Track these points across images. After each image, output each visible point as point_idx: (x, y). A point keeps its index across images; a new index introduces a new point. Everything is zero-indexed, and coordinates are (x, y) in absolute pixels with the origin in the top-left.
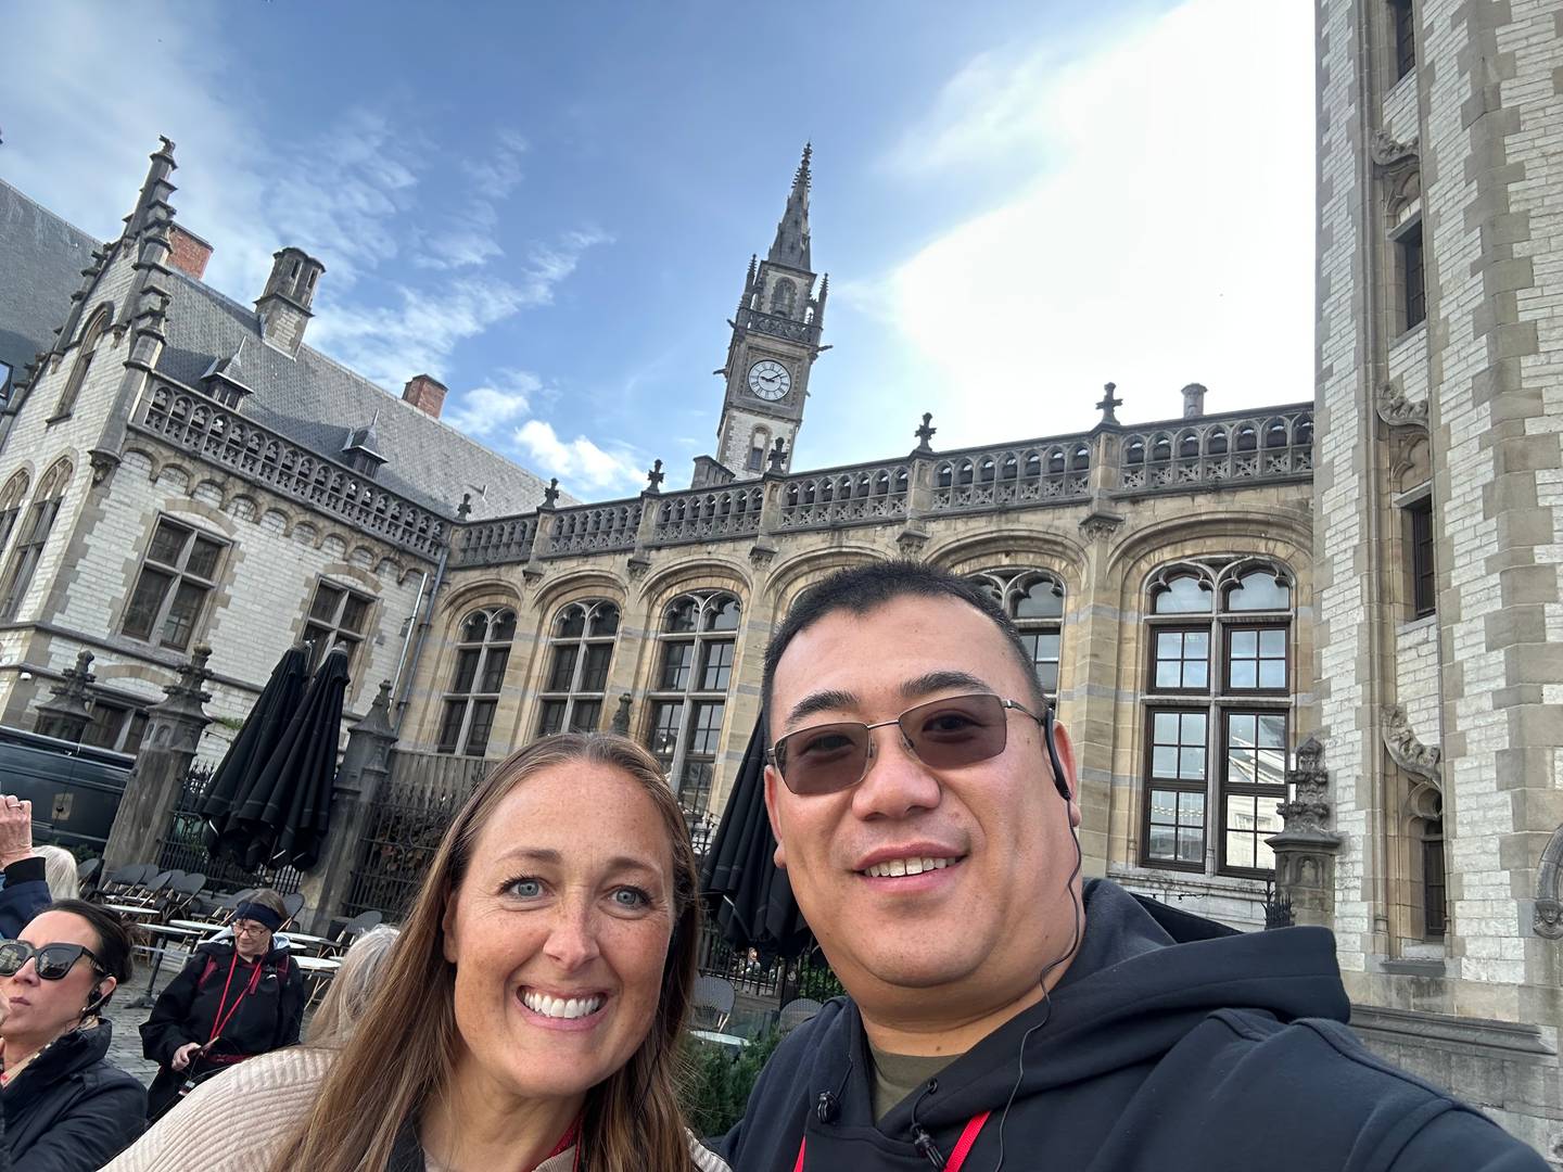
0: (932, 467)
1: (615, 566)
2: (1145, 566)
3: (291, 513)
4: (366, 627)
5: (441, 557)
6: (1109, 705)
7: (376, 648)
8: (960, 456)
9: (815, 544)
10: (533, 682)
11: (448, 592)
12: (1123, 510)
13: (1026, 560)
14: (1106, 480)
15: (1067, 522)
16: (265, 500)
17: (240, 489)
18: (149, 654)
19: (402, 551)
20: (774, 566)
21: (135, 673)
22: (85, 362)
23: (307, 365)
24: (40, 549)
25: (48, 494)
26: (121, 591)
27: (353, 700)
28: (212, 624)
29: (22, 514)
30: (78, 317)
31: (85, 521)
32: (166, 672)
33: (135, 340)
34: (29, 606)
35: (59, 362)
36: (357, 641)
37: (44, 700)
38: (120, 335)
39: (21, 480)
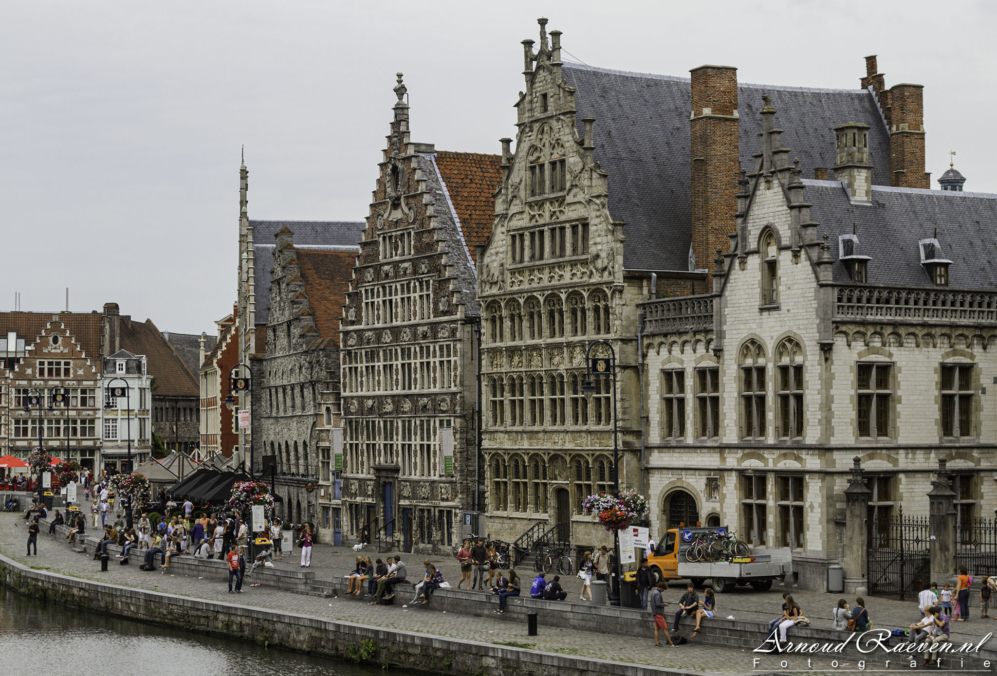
3: (917, 332)
4: (973, 385)
7: (983, 397)
16: (902, 331)
17: (888, 330)
18: (874, 445)
19: (981, 328)
21: (871, 457)
22: (771, 267)
23: (878, 205)
24: (799, 398)
25: (785, 360)
26: (853, 414)
27: (978, 435)
28: (897, 416)
29: (771, 372)
30: (744, 229)
31: (827, 383)
32: (884, 452)
33: (816, 265)
34: (812, 435)
35: (743, 262)
36: (970, 396)
37: (841, 485)
38: (796, 255)
39: (753, 346)
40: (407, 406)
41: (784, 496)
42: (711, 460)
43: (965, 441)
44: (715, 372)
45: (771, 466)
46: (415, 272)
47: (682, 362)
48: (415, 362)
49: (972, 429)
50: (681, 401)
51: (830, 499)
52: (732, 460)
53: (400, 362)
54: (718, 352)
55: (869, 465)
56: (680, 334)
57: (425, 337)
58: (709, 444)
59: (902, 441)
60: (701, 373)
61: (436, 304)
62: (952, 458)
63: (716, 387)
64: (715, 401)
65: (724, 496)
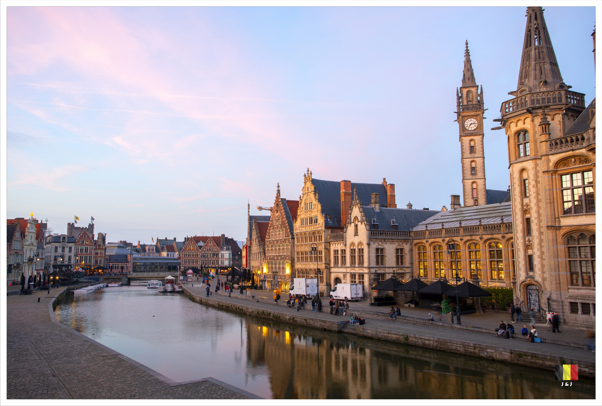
0: (482, 227)
1: (440, 240)
2: (510, 242)
3: (390, 241)
4: (404, 253)
5: (411, 238)
6: (508, 261)
7: (406, 256)
8: (485, 225)
9: (469, 238)
10: (432, 258)
11: (414, 243)
12: (506, 235)
13: (496, 241)
14: (503, 231)
15: (499, 236)
16: (386, 240)
17: (383, 240)
18: (380, 267)
19: (405, 240)
20: (464, 241)
21: (379, 270)
22: (356, 226)
23: (381, 212)
24: (363, 256)
25: (360, 247)
26: (375, 260)
27: (405, 264)
28: (385, 260)
29: (357, 250)
30: (350, 217)
31: (369, 252)
32: (383, 269)
33: (366, 225)
34: (366, 264)
35: (350, 225)
36: (403, 256)
37: (372, 276)
38: (362, 223)
39: (353, 244)
40: (279, 258)
41: (359, 279)
42: (344, 270)
43: (402, 266)
44: (345, 250)
45: (357, 272)
46: (281, 227)
47: (338, 248)
48: (281, 248)
49: (404, 263)
50: (338, 257)
51: (370, 279)
52: (349, 270)
53: (278, 248)
54: (345, 245)
55: (379, 272)
56: (337, 241)
57: (283, 242)
58: (344, 266)
59: (387, 266)
60: (342, 250)
61: (285, 235)
62: (398, 270)
63: (345, 253)
64: (345, 256)
65: (347, 279)
